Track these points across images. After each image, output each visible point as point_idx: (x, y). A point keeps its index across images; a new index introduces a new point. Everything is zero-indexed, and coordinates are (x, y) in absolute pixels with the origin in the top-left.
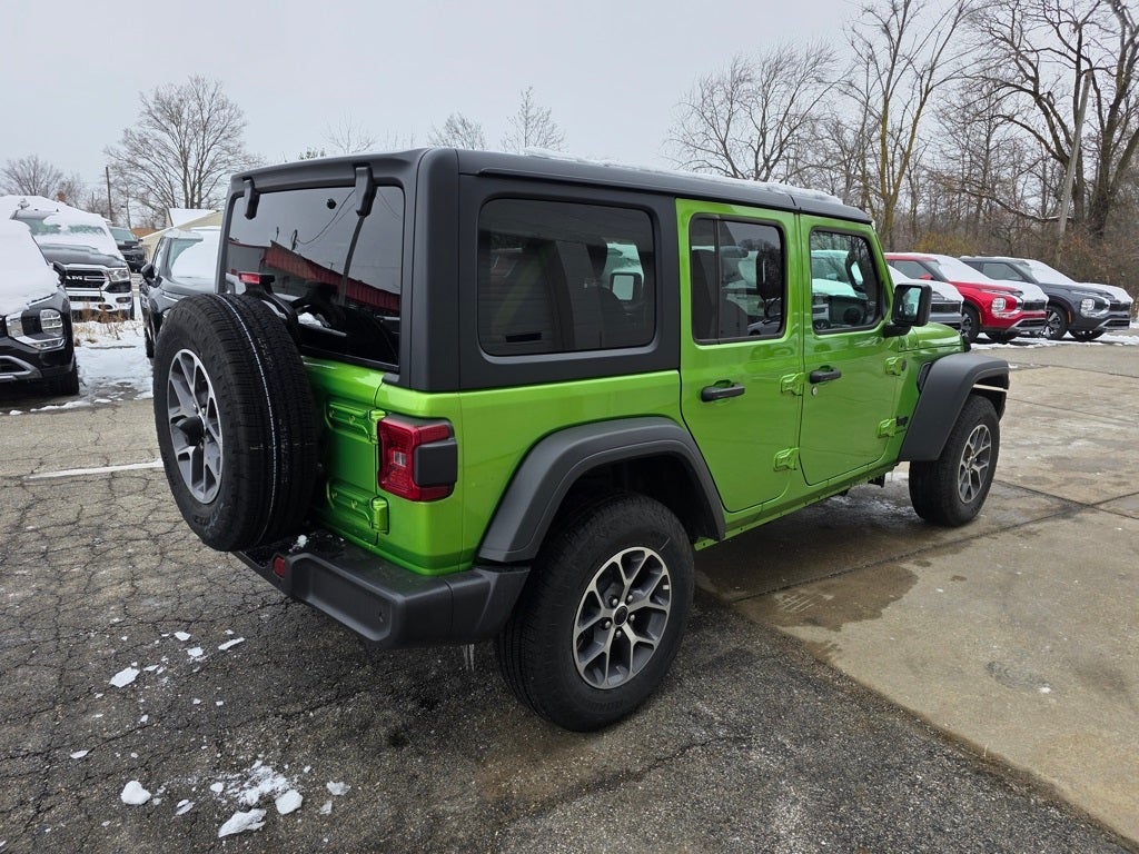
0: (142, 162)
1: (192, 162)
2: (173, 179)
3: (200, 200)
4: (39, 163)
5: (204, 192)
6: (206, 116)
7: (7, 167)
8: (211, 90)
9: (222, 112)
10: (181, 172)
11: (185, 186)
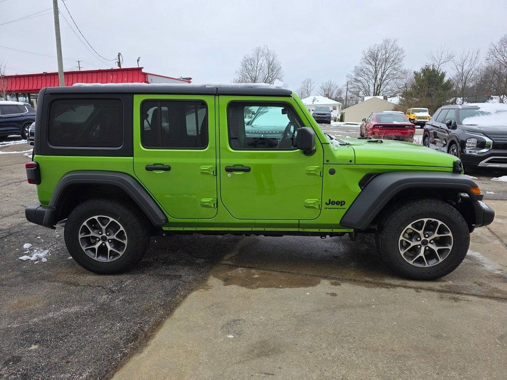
0: (360, 78)
1: (379, 76)
2: (370, 84)
3: (380, 92)
4: (332, 83)
5: (382, 88)
6: (387, 55)
7: (321, 85)
8: (392, 43)
9: (395, 53)
10: (374, 81)
11: (374, 87)
